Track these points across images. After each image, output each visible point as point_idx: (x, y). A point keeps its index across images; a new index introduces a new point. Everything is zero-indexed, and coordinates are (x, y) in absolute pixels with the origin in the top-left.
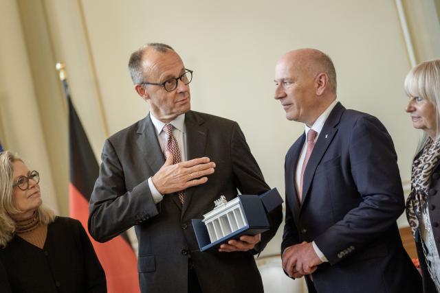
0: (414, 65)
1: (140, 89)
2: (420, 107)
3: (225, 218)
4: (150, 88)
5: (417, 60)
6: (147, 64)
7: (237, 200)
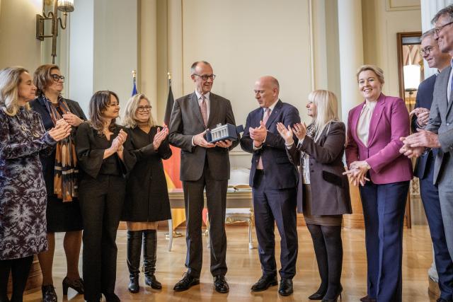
0: (313, 90)
1: (193, 77)
2: (312, 106)
3: (220, 132)
4: (197, 77)
5: (315, 88)
6: (198, 68)
7: (226, 125)
